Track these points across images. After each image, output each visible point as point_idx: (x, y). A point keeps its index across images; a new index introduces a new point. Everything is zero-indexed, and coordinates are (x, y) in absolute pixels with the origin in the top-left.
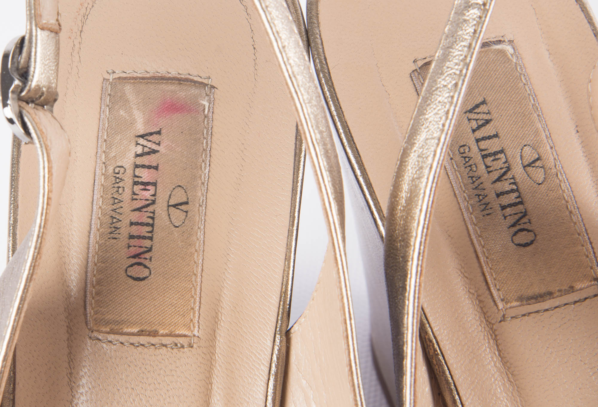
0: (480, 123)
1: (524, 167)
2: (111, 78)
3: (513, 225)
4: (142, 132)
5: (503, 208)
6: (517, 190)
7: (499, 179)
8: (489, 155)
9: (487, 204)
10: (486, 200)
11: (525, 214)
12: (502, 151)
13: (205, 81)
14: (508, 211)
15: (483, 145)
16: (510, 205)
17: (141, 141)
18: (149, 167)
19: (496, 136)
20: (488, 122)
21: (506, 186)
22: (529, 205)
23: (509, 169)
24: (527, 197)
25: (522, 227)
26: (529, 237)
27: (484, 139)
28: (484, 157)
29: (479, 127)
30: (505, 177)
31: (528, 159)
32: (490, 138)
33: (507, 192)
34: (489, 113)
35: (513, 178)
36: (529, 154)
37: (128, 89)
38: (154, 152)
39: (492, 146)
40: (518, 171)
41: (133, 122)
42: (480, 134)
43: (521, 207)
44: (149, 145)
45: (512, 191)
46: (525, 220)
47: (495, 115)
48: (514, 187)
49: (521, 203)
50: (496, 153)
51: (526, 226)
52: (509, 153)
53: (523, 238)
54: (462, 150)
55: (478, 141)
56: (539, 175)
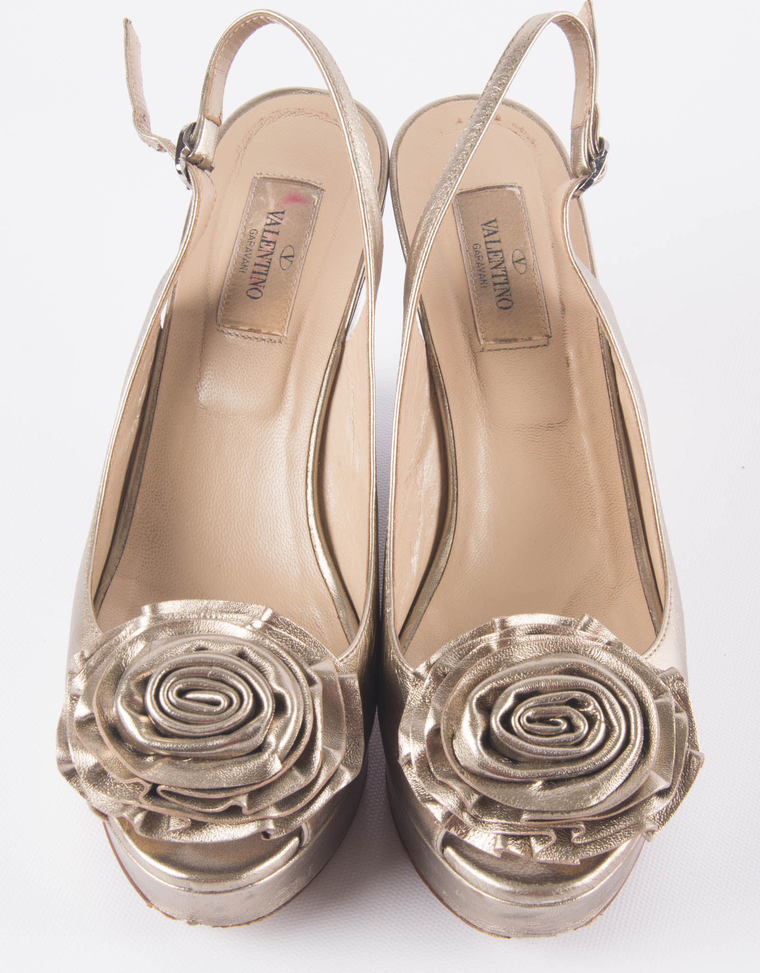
0: (490, 232)
1: (513, 262)
2: (259, 177)
3: (500, 295)
4: (272, 211)
5: (495, 284)
6: (506, 275)
7: (496, 267)
8: (492, 252)
9: (485, 281)
10: (485, 278)
11: (508, 290)
12: (501, 251)
13: (318, 186)
14: (498, 287)
15: (489, 245)
16: (500, 284)
17: (271, 216)
18: (273, 232)
19: (499, 241)
20: (495, 232)
21: (499, 272)
22: (512, 285)
23: (503, 262)
24: (512, 281)
25: (505, 297)
26: (509, 304)
27: (491, 242)
28: (489, 253)
29: (489, 235)
30: (500, 266)
31: (516, 258)
32: (494, 242)
33: (500, 276)
34: (497, 227)
35: (505, 268)
36: (518, 255)
37: (268, 184)
38: (278, 223)
39: (495, 247)
40: (509, 264)
41: (268, 205)
42: (488, 239)
43: (506, 285)
44: (275, 219)
45: (503, 275)
46: (508, 293)
47: (500, 229)
48: (505, 273)
49: (507, 283)
50: (496, 252)
51: (507, 297)
52: (505, 253)
53: (504, 304)
54: (475, 247)
55: (486, 243)
56: (522, 268)
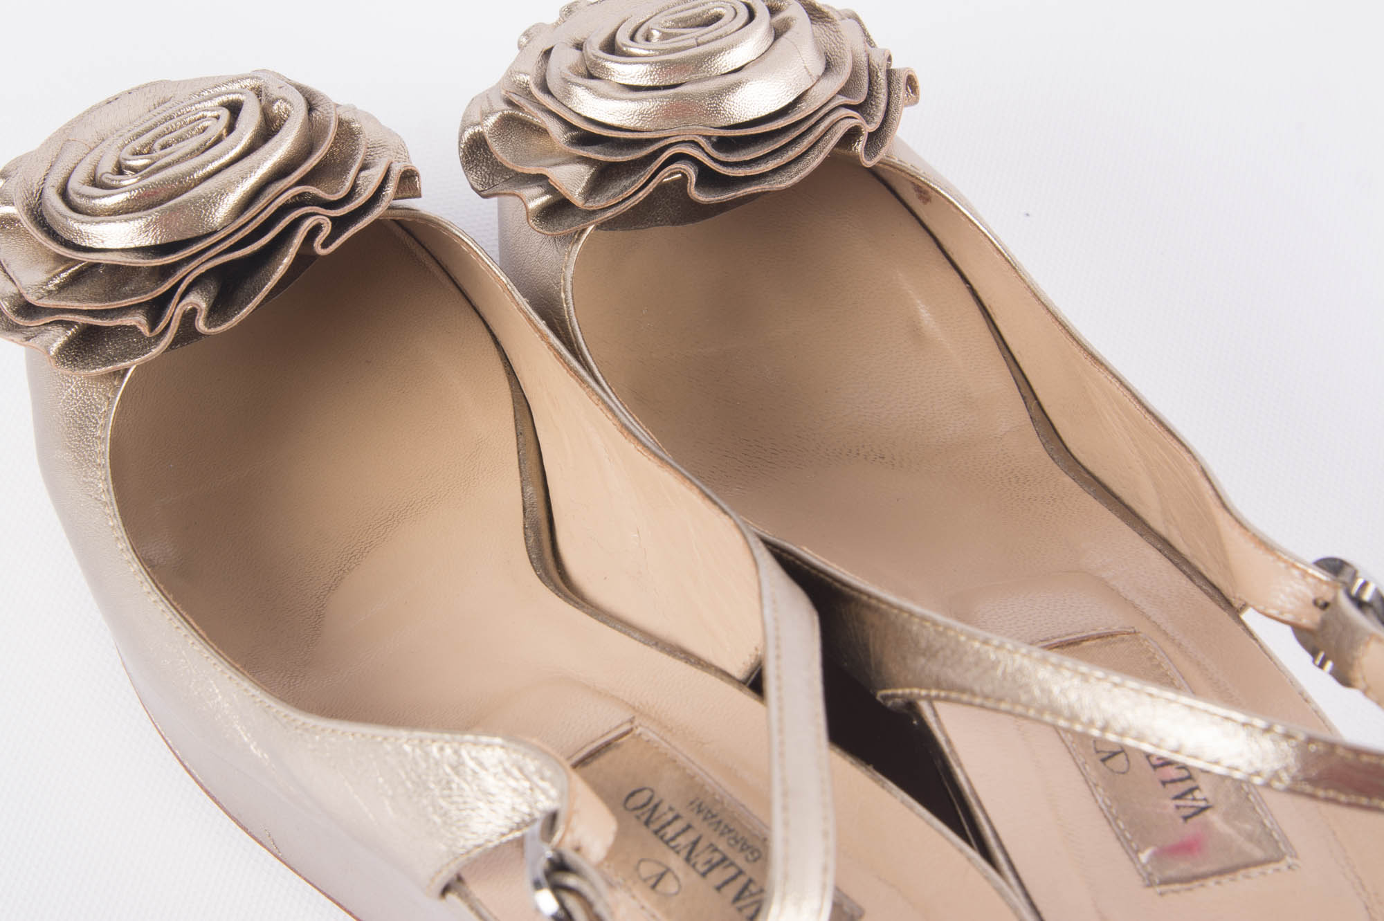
0: (747, 893)
1: (668, 870)
3: (656, 806)
5: (677, 817)
6: (667, 843)
7: (695, 843)
8: (718, 864)
9: (699, 812)
10: (701, 816)
11: (647, 823)
12: (704, 875)
14: (670, 816)
15: (732, 871)
16: (669, 823)
17: (1202, 804)
18: (1173, 781)
19: (719, 888)
20: (738, 898)
21: (683, 841)
22: (646, 833)
23: (688, 859)
24: (653, 841)
25: (645, 809)
26: (634, 802)
27: (733, 878)
28: (724, 859)
29: (745, 887)
30: (689, 848)
32: (726, 883)
33: (678, 835)
34: (740, 909)
35: (678, 853)
36: (669, 885)
38: (1178, 797)
39: (718, 876)
40: (676, 862)
42: (742, 880)
43: (655, 826)
45: (673, 839)
46: (644, 818)
48: (673, 844)
49: (656, 832)
51: (639, 812)
52: (694, 876)
53: (641, 798)
54: (756, 855)
55: (740, 872)
56: (647, 870)
